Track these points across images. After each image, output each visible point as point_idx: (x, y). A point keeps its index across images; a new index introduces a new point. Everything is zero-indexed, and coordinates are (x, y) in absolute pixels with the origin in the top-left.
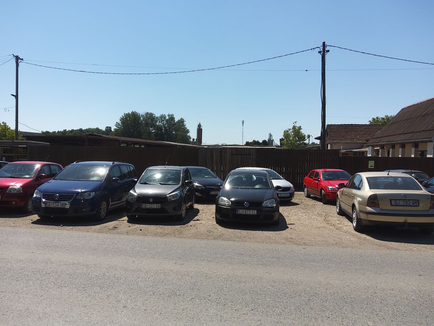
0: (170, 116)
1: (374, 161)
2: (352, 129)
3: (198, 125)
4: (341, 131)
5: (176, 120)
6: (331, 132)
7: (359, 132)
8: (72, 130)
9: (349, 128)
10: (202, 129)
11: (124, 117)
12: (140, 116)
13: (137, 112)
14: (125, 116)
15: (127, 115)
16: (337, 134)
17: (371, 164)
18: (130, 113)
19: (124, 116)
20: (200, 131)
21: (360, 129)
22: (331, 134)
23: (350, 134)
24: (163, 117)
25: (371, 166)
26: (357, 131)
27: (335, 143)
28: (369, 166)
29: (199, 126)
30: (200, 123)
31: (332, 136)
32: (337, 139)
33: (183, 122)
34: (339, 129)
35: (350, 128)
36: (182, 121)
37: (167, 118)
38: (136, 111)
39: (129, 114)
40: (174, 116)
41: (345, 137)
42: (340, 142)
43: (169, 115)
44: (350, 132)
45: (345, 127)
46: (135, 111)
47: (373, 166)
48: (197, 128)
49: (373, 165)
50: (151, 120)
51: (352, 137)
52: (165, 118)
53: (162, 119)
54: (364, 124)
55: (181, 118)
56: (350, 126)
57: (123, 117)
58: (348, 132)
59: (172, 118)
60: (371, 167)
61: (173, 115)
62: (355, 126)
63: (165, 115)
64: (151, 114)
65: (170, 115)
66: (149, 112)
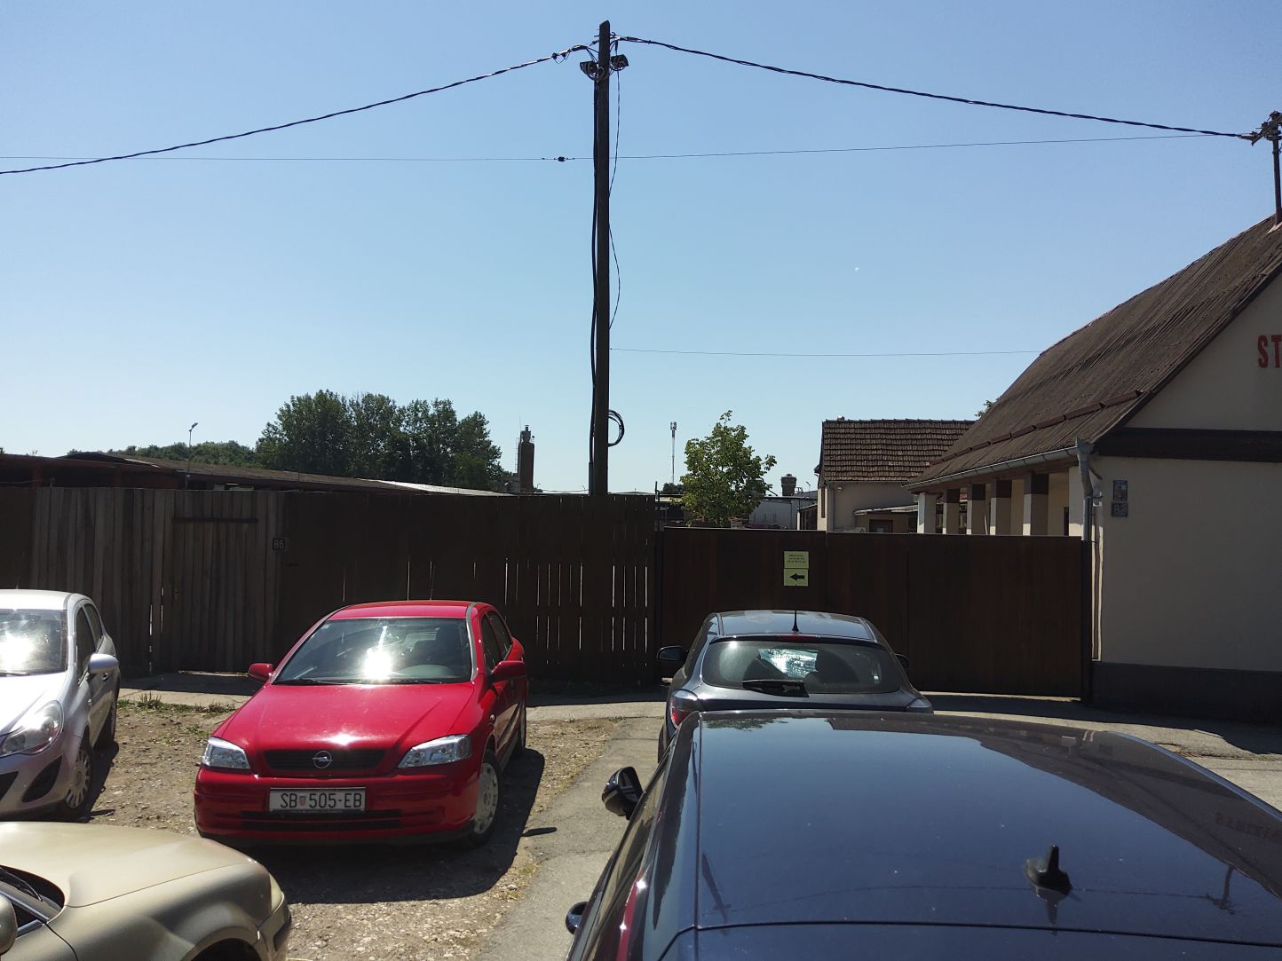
0: (441, 406)
1: (806, 554)
2: (909, 437)
3: (522, 433)
4: (869, 441)
5: (460, 416)
6: (833, 447)
7: (931, 447)
8: (151, 447)
9: (898, 431)
10: (533, 445)
11: (292, 407)
12: (348, 404)
13: (334, 393)
14: (293, 405)
15: (303, 404)
16: (854, 452)
17: (796, 566)
18: (313, 396)
19: (291, 404)
20: (526, 451)
21: (934, 437)
22: (834, 453)
23: (900, 453)
24: (417, 407)
25: (795, 577)
26: (925, 442)
27: (844, 485)
28: (787, 575)
29: (526, 435)
30: (527, 428)
31: (839, 458)
32: (854, 469)
33: (482, 423)
34: (862, 436)
35: (903, 431)
36: (477, 423)
37: (432, 411)
38: (330, 391)
39: (310, 398)
40: (454, 407)
41: (880, 463)
42: (862, 479)
43: (436, 402)
44: (900, 448)
45: (883, 431)
46: (327, 391)
47: (803, 577)
48: (518, 441)
49: (805, 573)
50: (383, 418)
51: (907, 464)
52: (426, 411)
53: (416, 415)
54: (951, 419)
55: (476, 412)
56: (902, 425)
57: (288, 406)
58: (895, 448)
59: (446, 413)
60: (793, 583)
61: (450, 403)
62: (917, 426)
63: (425, 401)
64: (383, 400)
65: (440, 403)
66: (375, 393)
